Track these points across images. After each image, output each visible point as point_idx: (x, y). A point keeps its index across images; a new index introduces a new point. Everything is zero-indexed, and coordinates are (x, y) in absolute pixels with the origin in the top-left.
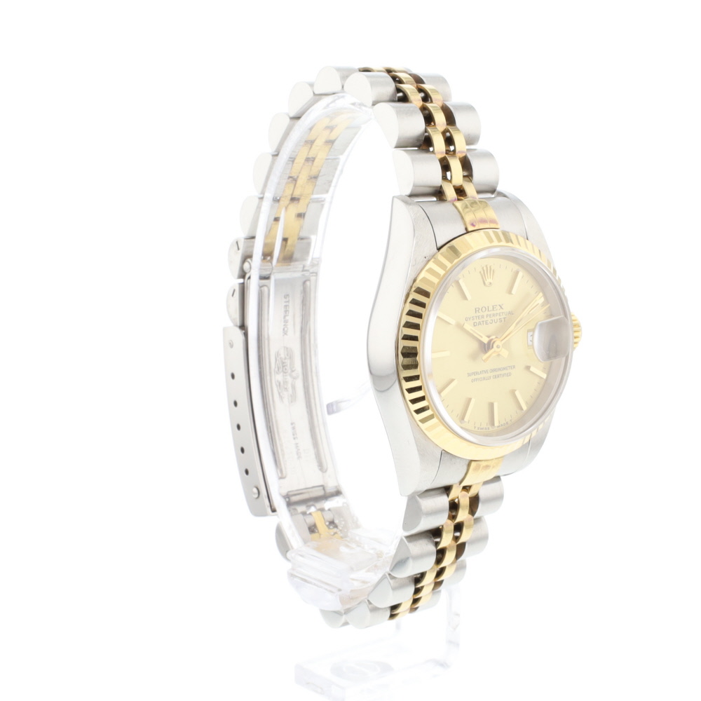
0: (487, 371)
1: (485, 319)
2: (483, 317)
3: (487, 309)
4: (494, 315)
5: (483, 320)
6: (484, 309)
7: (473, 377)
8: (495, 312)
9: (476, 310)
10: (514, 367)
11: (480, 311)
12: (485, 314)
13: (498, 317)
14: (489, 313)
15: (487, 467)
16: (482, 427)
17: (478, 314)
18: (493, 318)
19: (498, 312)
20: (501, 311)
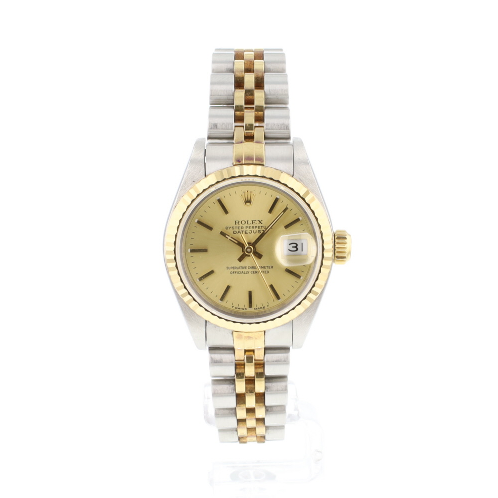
0: (246, 267)
1: (245, 229)
2: (242, 228)
4: (253, 227)
5: (242, 230)
6: (243, 222)
7: (232, 270)
8: (254, 225)
10: (272, 267)
11: (240, 223)
12: (244, 226)
13: (257, 229)
14: (248, 225)
15: (249, 337)
16: (239, 307)
17: (237, 225)
18: (253, 230)
19: (257, 225)
20: (260, 225)
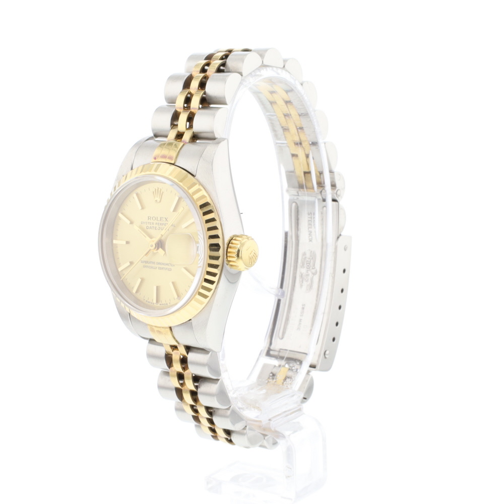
0: (154, 262)
1: (155, 226)
2: (153, 224)
3: (156, 219)
4: (161, 224)
5: (153, 226)
6: (154, 218)
7: (145, 264)
8: (162, 222)
9: (149, 218)
11: (151, 219)
12: (155, 222)
13: (164, 226)
14: (157, 222)
16: (149, 301)
17: (149, 221)
18: (160, 226)
19: (164, 223)
20: (167, 222)
